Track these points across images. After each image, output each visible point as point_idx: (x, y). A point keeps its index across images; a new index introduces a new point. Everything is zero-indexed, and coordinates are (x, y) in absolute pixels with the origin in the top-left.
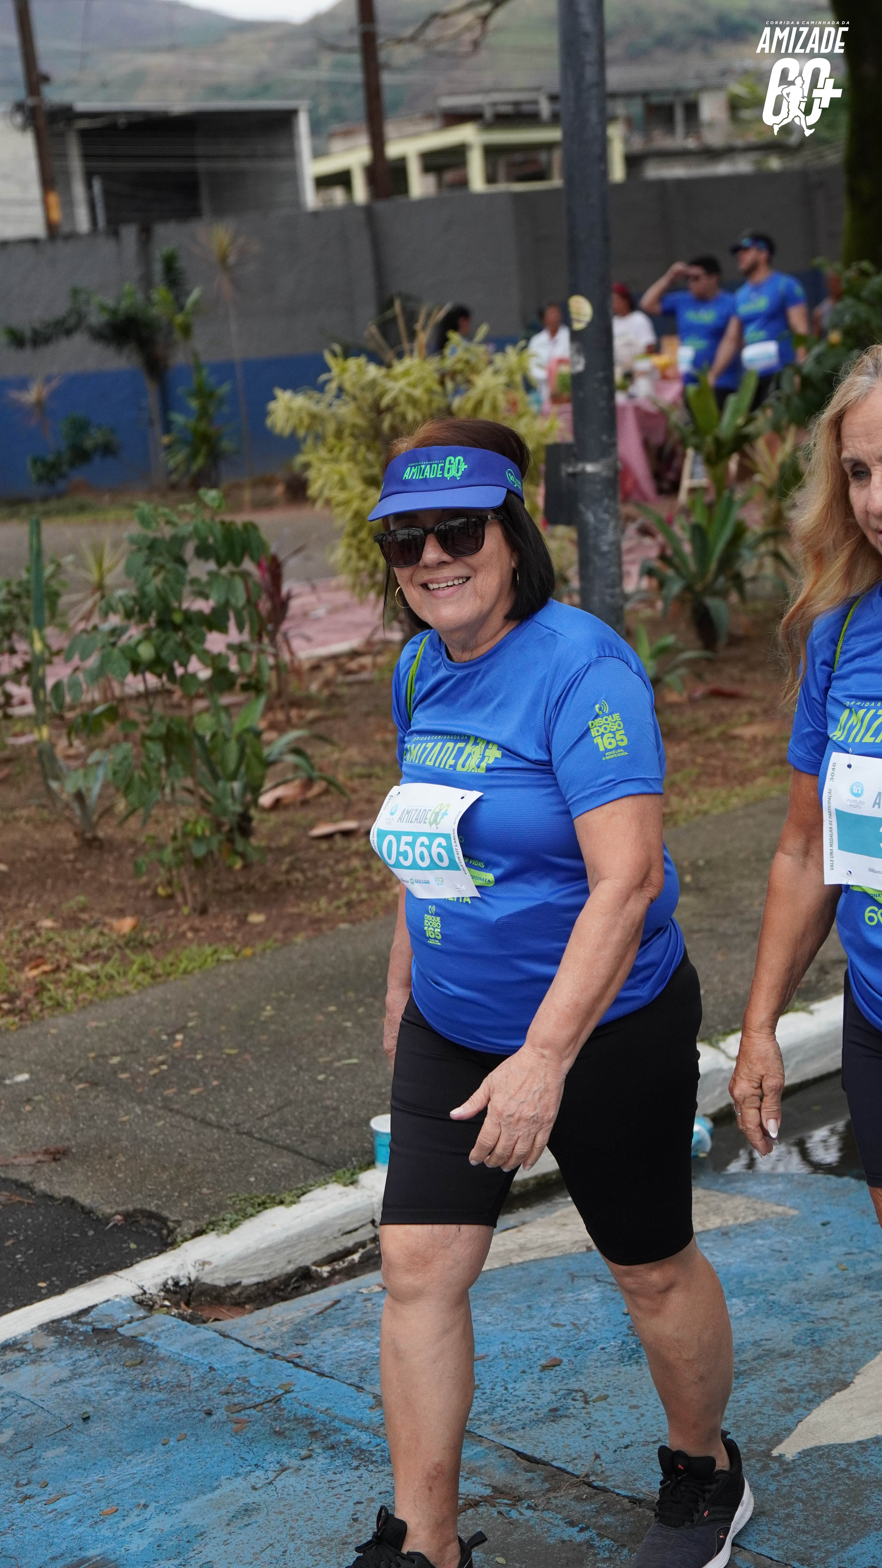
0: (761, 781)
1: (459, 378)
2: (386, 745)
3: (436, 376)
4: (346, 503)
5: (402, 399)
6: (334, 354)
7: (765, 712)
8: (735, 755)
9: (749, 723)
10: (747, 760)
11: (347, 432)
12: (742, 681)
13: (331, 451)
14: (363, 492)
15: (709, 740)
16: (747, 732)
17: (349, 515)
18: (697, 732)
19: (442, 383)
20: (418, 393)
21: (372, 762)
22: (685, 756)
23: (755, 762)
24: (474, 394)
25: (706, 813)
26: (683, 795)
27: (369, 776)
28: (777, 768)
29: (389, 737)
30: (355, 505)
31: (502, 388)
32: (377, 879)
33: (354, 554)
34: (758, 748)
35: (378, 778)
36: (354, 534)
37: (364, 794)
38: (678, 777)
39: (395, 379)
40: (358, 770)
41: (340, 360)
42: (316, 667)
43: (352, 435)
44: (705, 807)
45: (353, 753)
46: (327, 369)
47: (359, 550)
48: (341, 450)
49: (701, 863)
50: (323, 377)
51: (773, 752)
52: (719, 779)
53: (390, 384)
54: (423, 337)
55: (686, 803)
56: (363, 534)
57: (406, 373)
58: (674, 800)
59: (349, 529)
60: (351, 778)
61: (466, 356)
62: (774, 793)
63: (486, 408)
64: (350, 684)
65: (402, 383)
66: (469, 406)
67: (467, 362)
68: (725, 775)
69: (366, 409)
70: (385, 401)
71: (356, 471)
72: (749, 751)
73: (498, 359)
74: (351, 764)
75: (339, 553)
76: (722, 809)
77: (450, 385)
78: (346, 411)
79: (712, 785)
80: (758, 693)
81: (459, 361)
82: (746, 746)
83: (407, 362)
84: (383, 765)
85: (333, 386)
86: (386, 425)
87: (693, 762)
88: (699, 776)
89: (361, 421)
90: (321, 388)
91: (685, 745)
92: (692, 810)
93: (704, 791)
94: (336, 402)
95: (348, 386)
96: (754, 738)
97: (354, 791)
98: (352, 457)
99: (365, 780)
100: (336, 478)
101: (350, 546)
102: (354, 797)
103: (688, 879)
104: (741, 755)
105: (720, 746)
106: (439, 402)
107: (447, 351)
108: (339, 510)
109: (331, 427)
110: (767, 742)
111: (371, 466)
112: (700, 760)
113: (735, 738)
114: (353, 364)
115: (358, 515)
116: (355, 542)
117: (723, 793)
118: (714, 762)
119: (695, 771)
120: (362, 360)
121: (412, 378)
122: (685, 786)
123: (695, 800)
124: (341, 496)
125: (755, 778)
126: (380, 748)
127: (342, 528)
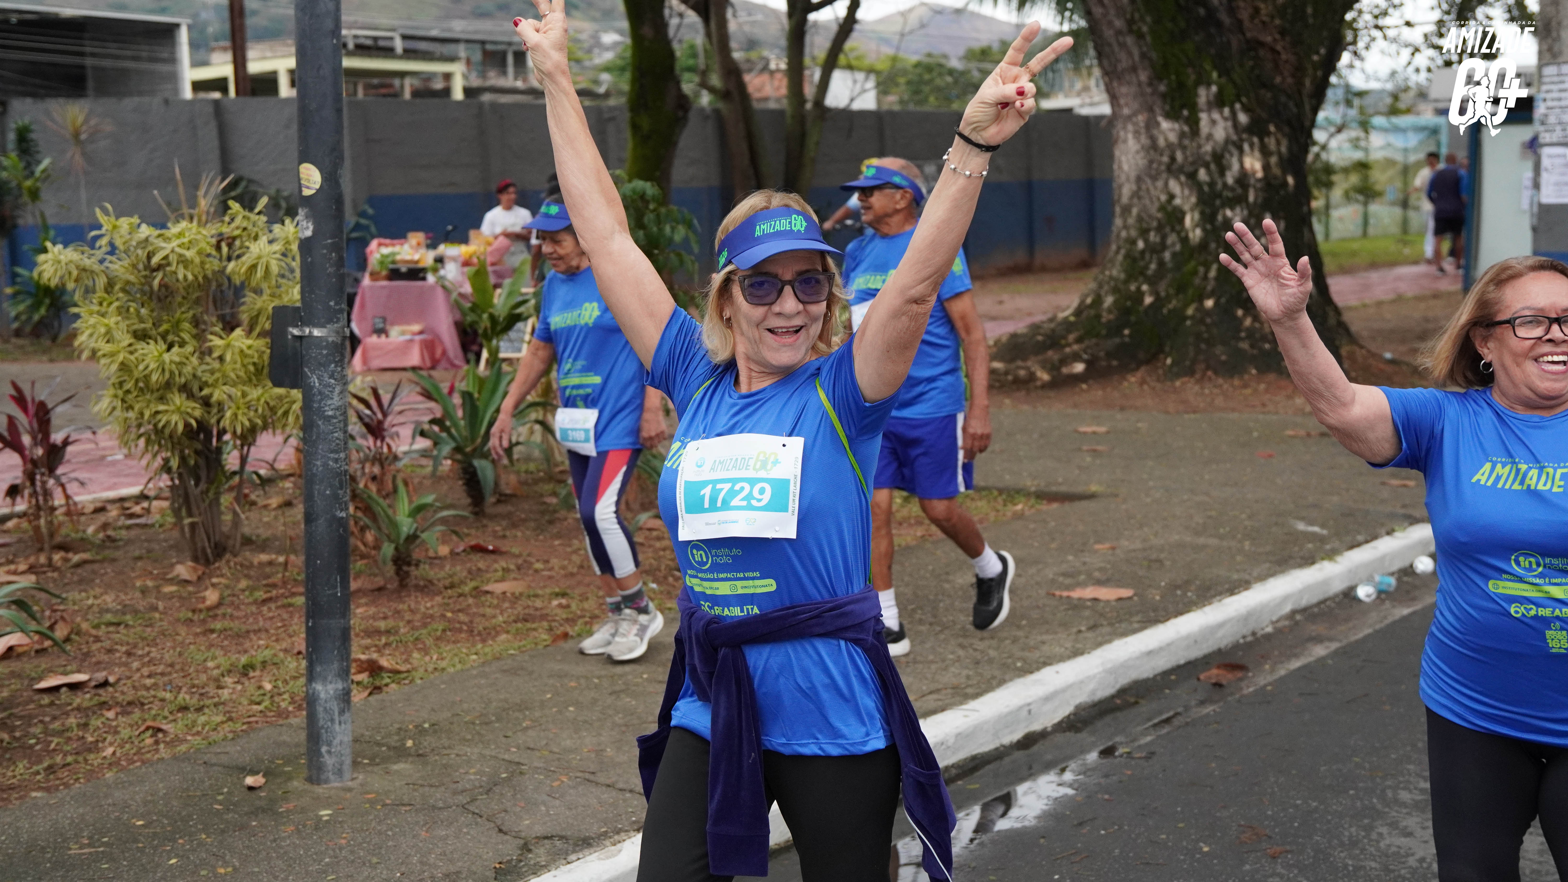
0: (503, 637)
1: (238, 243)
2: (144, 591)
3: (214, 241)
4: (112, 355)
5: (173, 258)
6: (106, 212)
7: (519, 568)
8: (481, 610)
9: (502, 580)
10: (494, 617)
11: (117, 287)
12: (504, 537)
13: (101, 304)
14: (130, 345)
15: (460, 595)
16: (498, 588)
17: (114, 367)
18: (452, 586)
19: (218, 247)
20: (189, 254)
21: (125, 609)
22: (436, 611)
23: (500, 618)
24: (247, 260)
25: (443, 669)
26: (425, 651)
27: (118, 624)
28: (519, 625)
29: (150, 583)
30: (121, 357)
31: (278, 256)
32: (90, 739)
33: (119, 403)
34: (507, 605)
35: (127, 626)
36: (121, 384)
37: (107, 644)
38: (424, 631)
39: (168, 240)
40: (109, 617)
41: (113, 219)
42: (100, 510)
43: (123, 290)
44: (443, 664)
45: (109, 599)
46: (99, 227)
47: (123, 401)
48: (110, 304)
49: (426, 725)
50: (94, 233)
51: (519, 609)
52: (463, 635)
53: (163, 245)
54: (204, 203)
55: (427, 658)
56: (129, 386)
57: (180, 235)
58: (416, 655)
59: (113, 380)
60: (97, 627)
61: (245, 224)
62: (512, 652)
63: (260, 273)
64: (128, 528)
65: (174, 243)
66: (243, 270)
67: (245, 229)
68: (471, 631)
69: (141, 266)
70: (155, 260)
71: (123, 325)
72: (496, 607)
73: (277, 228)
74: (103, 611)
75: (104, 404)
76: (459, 667)
77: (225, 249)
78: (119, 267)
79: (455, 642)
80: (515, 550)
81: (237, 228)
82: (495, 602)
83: (184, 224)
84: (136, 612)
85: (104, 241)
86: (156, 283)
87: (443, 616)
88: (444, 631)
89: (132, 278)
90: (92, 244)
91: (438, 599)
92: (430, 668)
93: (446, 648)
94: (109, 257)
95: (118, 243)
96: (504, 593)
97: (97, 639)
98: (123, 311)
99: (111, 629)
100: (103, 330)
101: (116, 396)
102: (95, 647)
103: (410, 743)
104: (489, 611)
105: (471, 601)
106: (213, 265)
107: (227, 219)
108: (103, 361)
109: (101, 281)
110: (516, 598)
111: (142, 320)
112: (449, 615)
113: (487, 592)
114: (124, 223)
115: (124, 367)
116: (120, 393)
117: (464, 650)
118: (462, 617)
119: (440, 628)
120: (135, 220)
121: (186, 240)
122: (429, 642)
123: (435, 657)
124: (107, 348)
125: (498, 633)
126: (138, 594)
127: (109, 378)
